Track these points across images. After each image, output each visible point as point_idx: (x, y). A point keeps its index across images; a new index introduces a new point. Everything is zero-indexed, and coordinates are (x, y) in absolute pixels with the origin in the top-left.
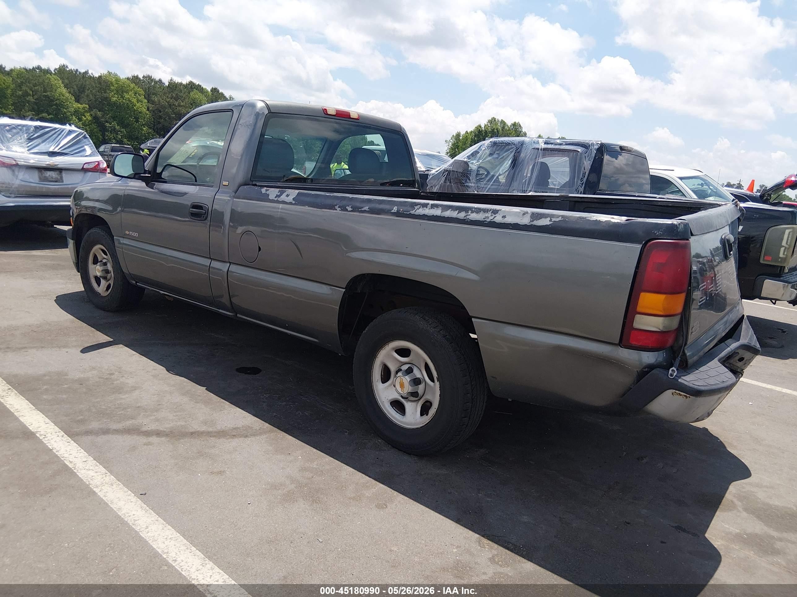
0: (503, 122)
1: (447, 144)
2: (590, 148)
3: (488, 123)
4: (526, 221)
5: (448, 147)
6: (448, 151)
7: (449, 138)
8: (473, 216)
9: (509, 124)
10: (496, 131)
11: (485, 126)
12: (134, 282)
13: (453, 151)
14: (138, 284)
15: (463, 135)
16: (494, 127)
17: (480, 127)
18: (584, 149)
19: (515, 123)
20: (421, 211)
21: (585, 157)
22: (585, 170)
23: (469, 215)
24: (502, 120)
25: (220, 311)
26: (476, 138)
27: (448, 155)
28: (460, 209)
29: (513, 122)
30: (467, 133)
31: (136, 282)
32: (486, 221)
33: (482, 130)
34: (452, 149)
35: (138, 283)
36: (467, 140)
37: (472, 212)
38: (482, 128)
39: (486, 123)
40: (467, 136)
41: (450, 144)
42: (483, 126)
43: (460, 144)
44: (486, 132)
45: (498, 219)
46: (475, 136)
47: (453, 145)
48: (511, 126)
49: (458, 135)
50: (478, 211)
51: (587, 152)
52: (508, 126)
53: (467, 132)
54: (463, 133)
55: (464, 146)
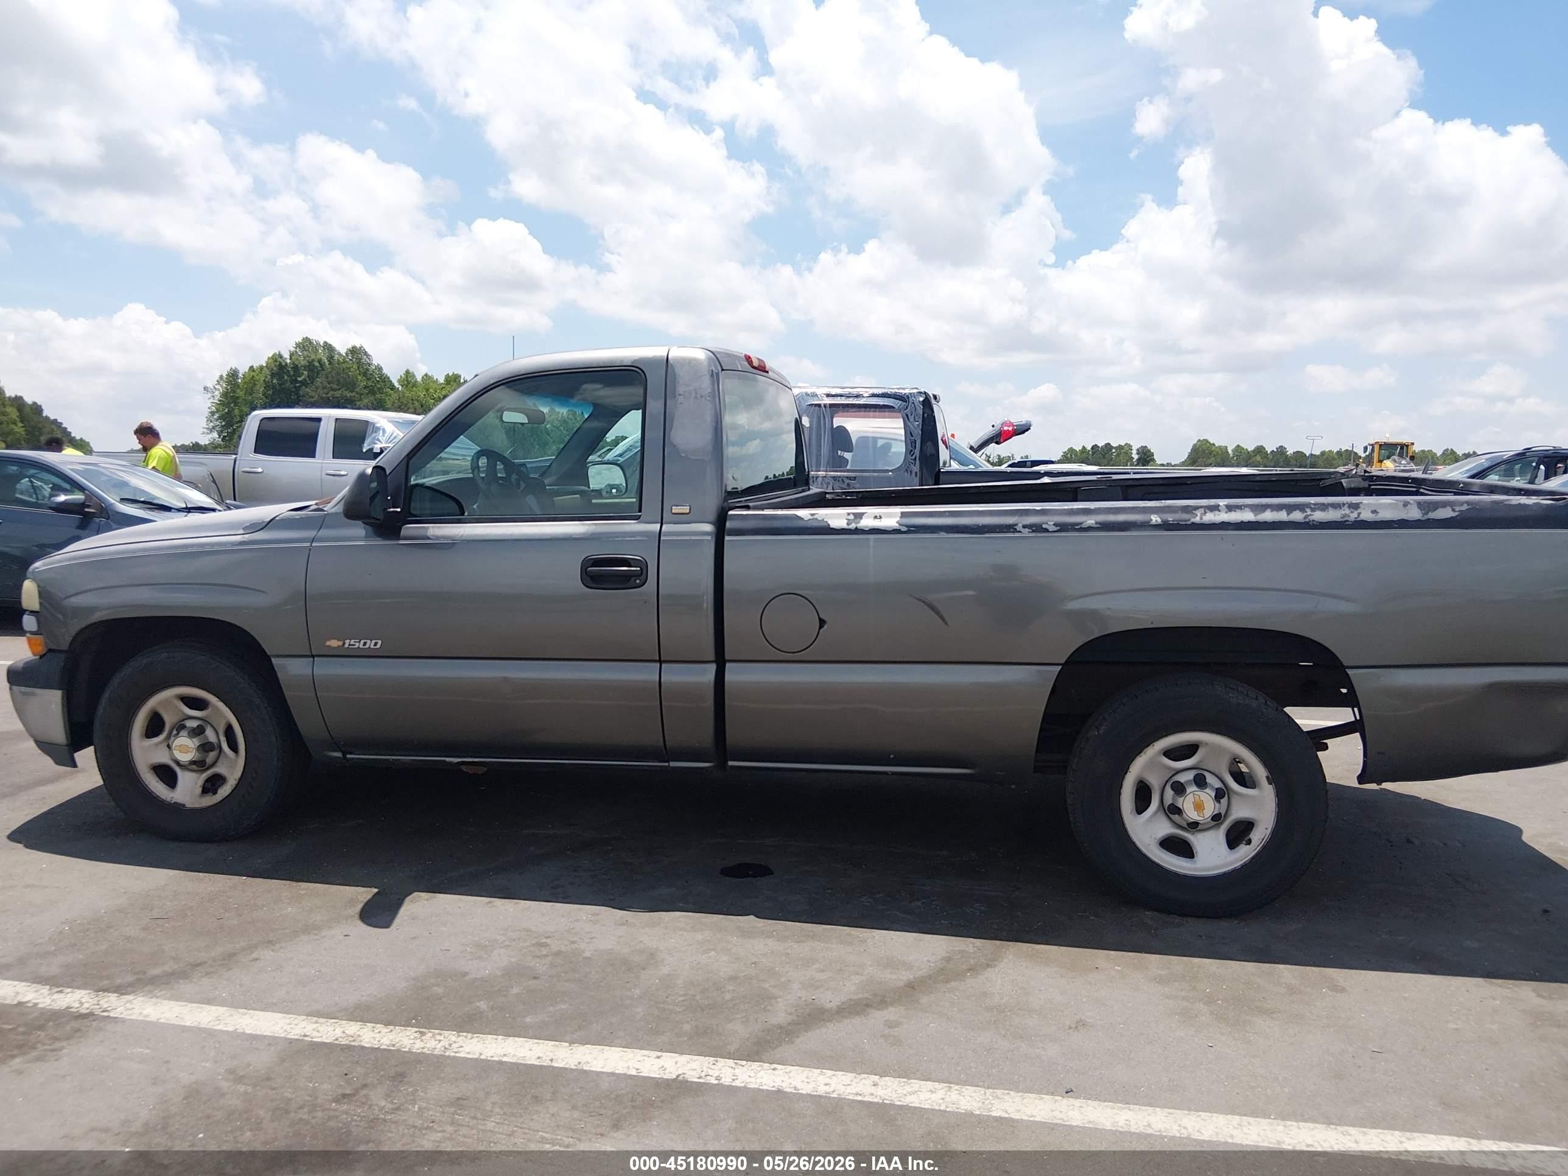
0: (328, 347)
1: (210, 395)
2: (911, 400)
3: (296, 348)
4: (1414, 514)
5: (211, 400)
6: (214, 409)
7: (211, 383)
8: (1319, 516)
9: (343, 352)
10: (317, 364)
11: (291, 355)
12: (339, 754)
13: (224, 410)
14: (348, 756)
15: (244, 375)
16: (313, 357)
17: (281, 356)
18: (901, 402)
19: (354, 347)
20: (1210, 517)
21: (907, 415)
22: (912, 436)
23: (1310, 515)
24: (325, 342)
25: (673, 764)
26: (275, 381)
27: (215, 417)
28: (1290, 508)
29: (350, 346)
30: (254, 371)
31: (344, 754)
32: (1348, 521)
33: (286, 364)
34: (222, 404)
35: (351, 753)
36: (255, 384)
37: (1313, 510)
38: (286, 359)
39: (293, 349)
40: (253, 376)
41: (217, 393)
42: (286, 356)
43: (240, 393)
44: (296, 368)
45: (1366, 515)
46: (273, 375)
47: (225, 395)
48: (347, 354)
49: (233, 374)
50: (1324, 507)
51: (907, 407)
52: (339, 354)
53: (251, 368)
54: (243, 369)
55: (250, 398)
